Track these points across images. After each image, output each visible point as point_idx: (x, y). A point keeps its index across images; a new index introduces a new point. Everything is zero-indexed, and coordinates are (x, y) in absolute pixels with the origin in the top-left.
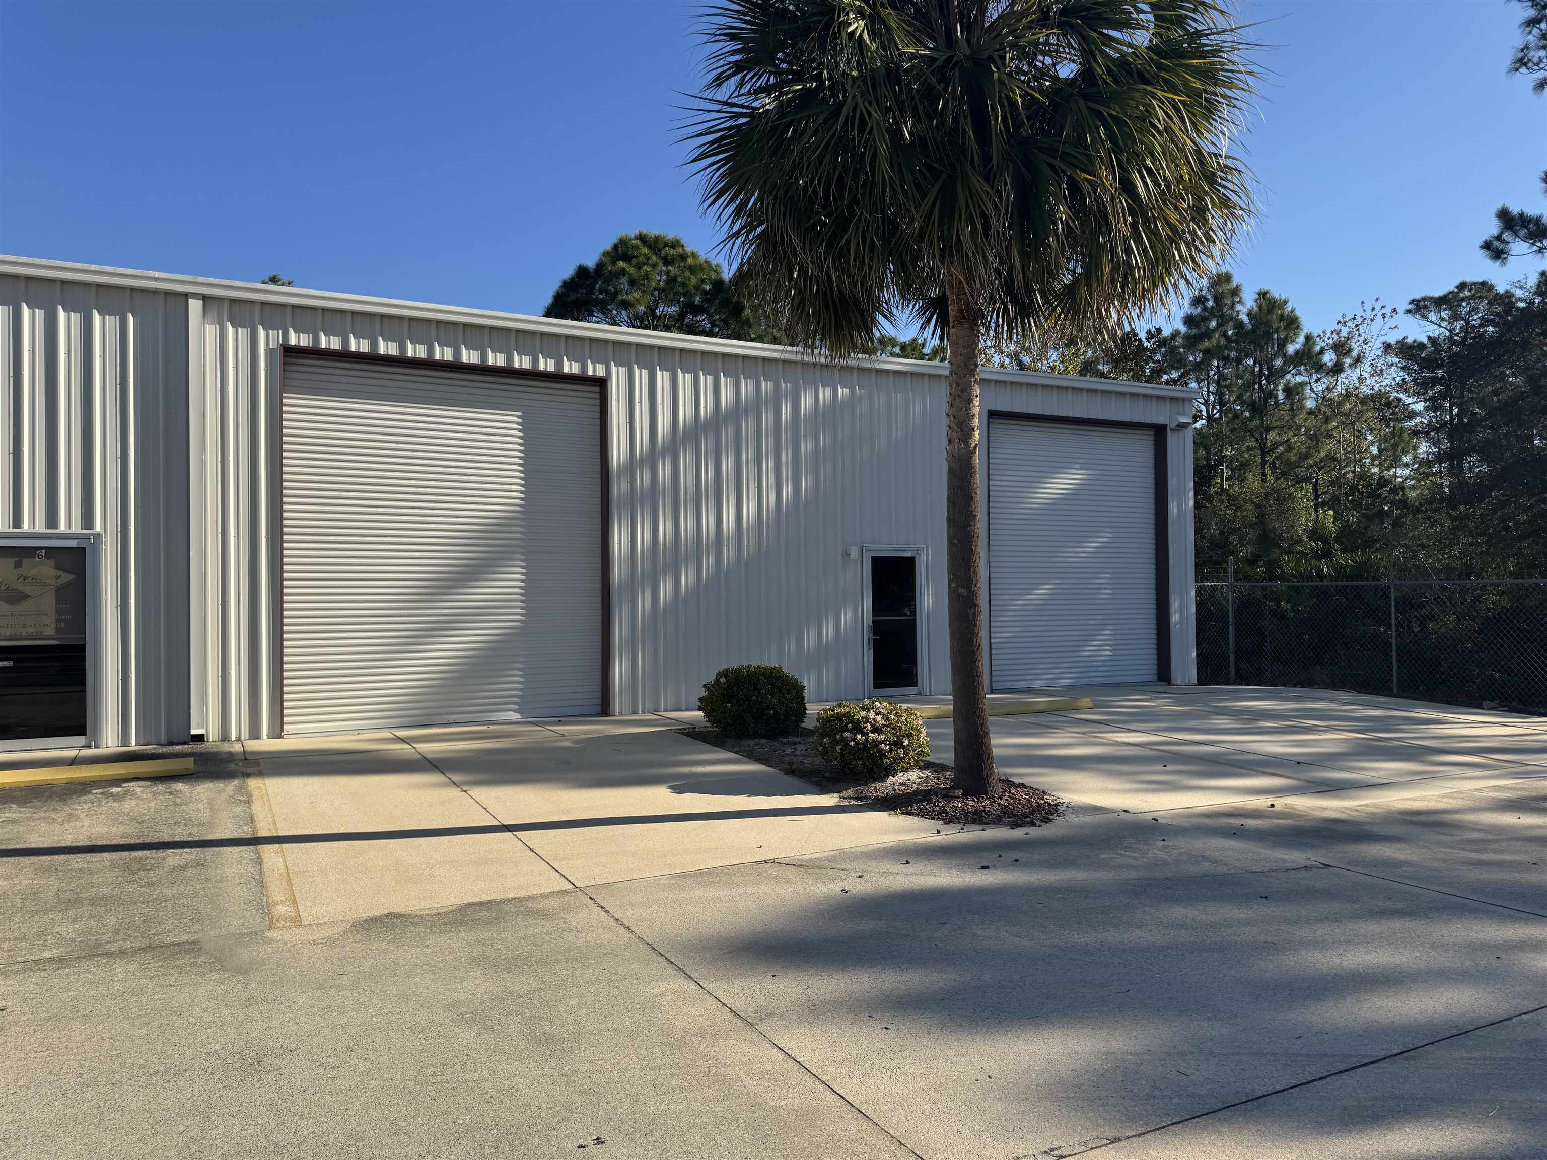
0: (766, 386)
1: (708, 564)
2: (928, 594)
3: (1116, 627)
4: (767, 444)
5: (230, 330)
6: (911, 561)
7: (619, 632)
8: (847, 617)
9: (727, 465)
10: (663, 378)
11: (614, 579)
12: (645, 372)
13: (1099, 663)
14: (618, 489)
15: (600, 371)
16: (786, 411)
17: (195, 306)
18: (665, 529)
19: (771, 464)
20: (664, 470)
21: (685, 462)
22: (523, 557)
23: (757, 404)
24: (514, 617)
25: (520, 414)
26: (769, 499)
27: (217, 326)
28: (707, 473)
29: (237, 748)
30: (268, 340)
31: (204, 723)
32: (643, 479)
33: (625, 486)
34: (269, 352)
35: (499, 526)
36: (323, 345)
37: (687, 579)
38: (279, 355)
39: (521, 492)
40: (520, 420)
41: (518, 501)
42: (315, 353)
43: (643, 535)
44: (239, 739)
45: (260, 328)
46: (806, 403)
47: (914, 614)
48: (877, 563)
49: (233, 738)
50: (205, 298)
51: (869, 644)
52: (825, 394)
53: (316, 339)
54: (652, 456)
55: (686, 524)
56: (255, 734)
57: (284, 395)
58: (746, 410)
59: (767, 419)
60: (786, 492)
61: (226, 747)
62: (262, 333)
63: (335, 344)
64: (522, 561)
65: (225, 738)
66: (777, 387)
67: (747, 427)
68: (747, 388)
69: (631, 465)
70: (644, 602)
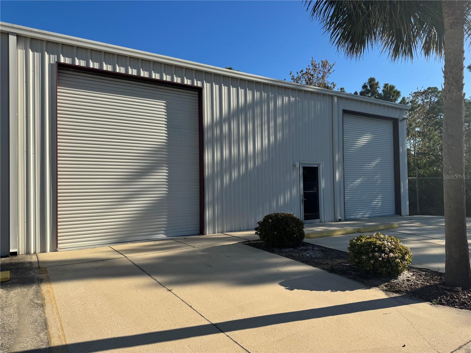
0: (264, 95)
1: (243, 169)
2: (323, 182)
3: (383, 194)
4: (265, 118)
5: (31, 53)
6: (317, 168)
7: (208, 198)
8: (294, 191)
9: (250, 127)
10: (225, 89)
11: (206, 175)
12: (217, 86)
13: (378, 208)
14: (207, 136)
15: (199, 84)
16: (272, 105)
17: (12, 39)
18: (226, 153)
19: (266, 127)
20: (225, 128)
21: (234, 125)
22: (167, 166)
23: (261, 102)
24: (163, 191)
25: (165, 102)
26: (266, 142)
27: (24, 50)
28: (242, 129)
29: (34, 259)
30: (49, 59)
31: (17, 246)
32: (217, 131)
33: (210, 135)
34: (50, 65)
35: (157, 151)
36: (77, 64)
37: (235, 174)
38: (55, 68)
39: (166, 137)
40: (165, 105)
41: (165, 141)
42: (72, 68)
43: (218, 155)
44: (35, 253)
45: (46, 53)
46: (279, 102)
47: (318, 190)
48: (305, 168)
49: (32, 252)
50: (18, 36)
51: (302, 202)
52: (286, 99)
53: (74, 61)
54: (221, 122)
55: (234, 151)
56: (43, 250)
57: (58, 87)
58: (257, 105)
59: (265, 108)
60: (272, 139)
61: (28, 259)
62: (47, 56)
63: (83, 64)
64: (166, 167)
65: (28, 253)
66: (268, 95)
67: (257, 110)
68: (257, 95)
69: (213, 125)
70: (218, 184)
